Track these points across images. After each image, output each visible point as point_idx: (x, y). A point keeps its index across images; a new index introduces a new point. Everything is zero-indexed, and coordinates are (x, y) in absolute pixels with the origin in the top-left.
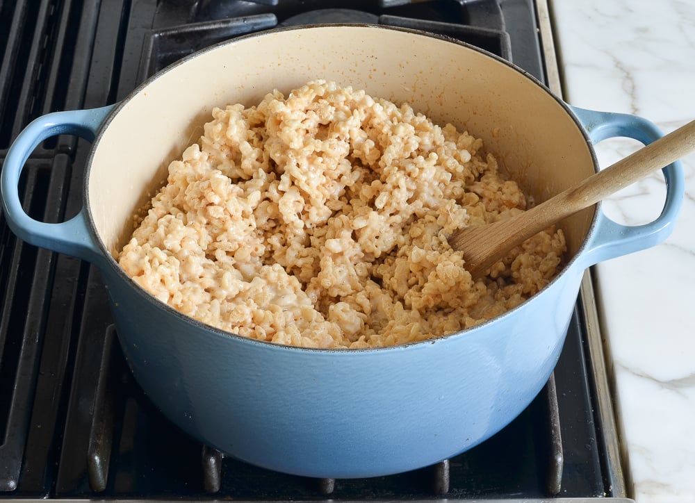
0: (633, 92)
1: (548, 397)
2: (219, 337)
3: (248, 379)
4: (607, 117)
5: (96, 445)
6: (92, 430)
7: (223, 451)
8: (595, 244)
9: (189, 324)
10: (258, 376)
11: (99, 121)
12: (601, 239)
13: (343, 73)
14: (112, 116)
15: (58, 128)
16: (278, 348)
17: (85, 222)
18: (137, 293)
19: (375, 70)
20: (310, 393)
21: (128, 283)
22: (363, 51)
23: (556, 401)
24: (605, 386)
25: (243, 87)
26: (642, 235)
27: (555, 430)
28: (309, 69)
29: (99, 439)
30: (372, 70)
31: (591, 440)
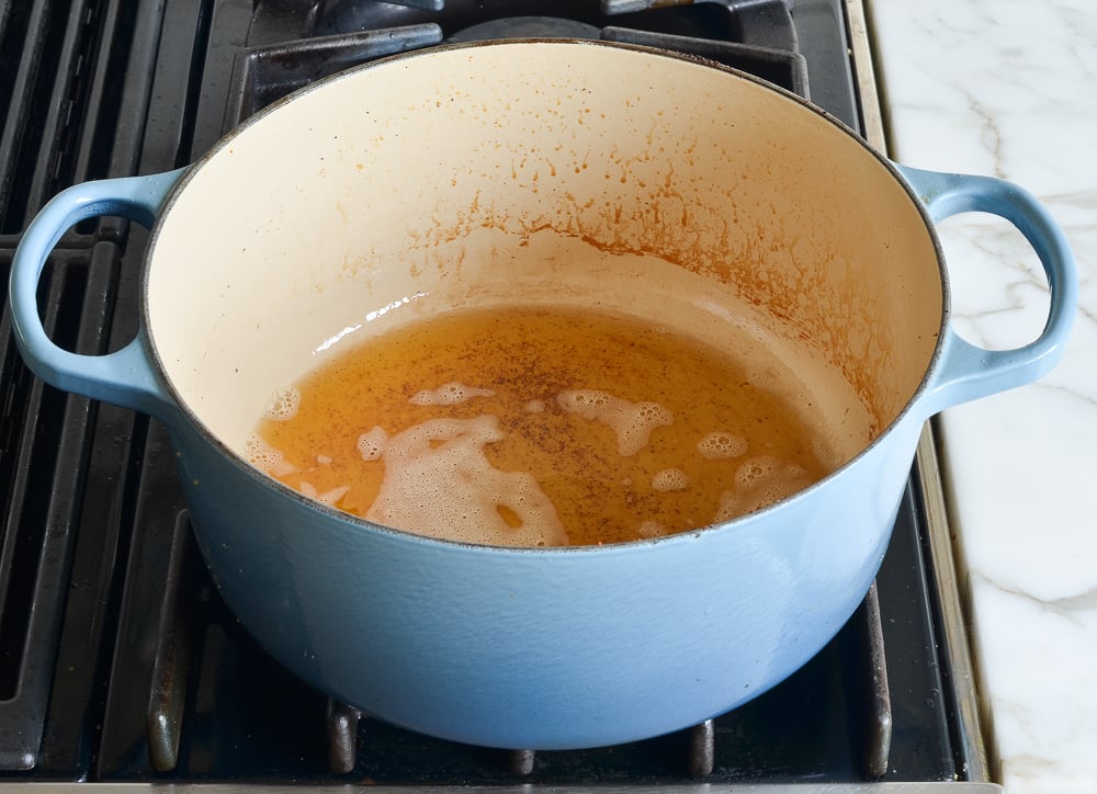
0: (997, 149)
1: (867, 624)
2: (363, 531)
3: (407, 596)
4: (955, 181)
5: (162, 698)
6: (155, 676)
7: (359, 708)
8: (943, 378)
9: (315, 513)
10: (422, 591)
11: (161, 195)
12: (948, 374)
13: (537, 116)
14: (181, 187)
15: (97, 207)
16: (456, 547)
17: (145, 353)
18: (230, 464)
19: (588, 111)
20: (504, 617)
21: (216, 447)
22: (569, 82)
23: (880, 631)
24: (955, 609)
25: (382, 139)
26: (1015, 365)
27: (879, 676)
28: (485, 110)
29: (166, 688)
30: (583, 110)
31: (933, 692)
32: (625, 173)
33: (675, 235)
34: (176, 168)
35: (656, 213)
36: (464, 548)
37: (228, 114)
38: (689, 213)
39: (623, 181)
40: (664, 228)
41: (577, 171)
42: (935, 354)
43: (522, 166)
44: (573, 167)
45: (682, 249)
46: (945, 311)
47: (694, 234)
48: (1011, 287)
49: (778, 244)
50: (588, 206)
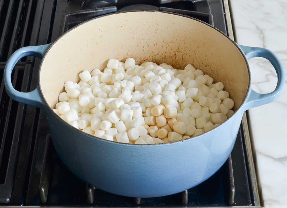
0: (263, 39)
2: (94, 139)
3: (106, 157)
4: (253, 49)
5: (43, 184)
6: (41, 178)
7: (95, 186)
8: (248, 101)
9: (82, 134)
10: (110, 155)
11: (44, 50)
12: (250, 100)
13: (144, 31)
14: (50, 48)
15: (27, 53)
16: (119, 144)
17: (39, 92)
18: (60, 121)
19: (157, 29)
20: (131, 162)
21: (56, 117)
22: (152, 22)
23: (232, 166)
24: (252, 161)
25: (103, 36)
26: (268, 98)
27: (232, 178)
28: (130, 29)
29: (44, 181)
30: (156, 29)
31: (246, 182)
32: (167, 46)
33: (180, 62)
34: (47, 44)
35: (175, 57)
36: (121, 144)
37: (61, 30)
38: (184, 57)
39: (167, 48)
40: (177, 61)
41: (155, 45)
42: (247, 94)
43: (140, 44)
44: (153, 44)
45: (182, 66)
46: (249, 83)
47: (185, 62)
48: (267, 75)
49: (207, 65)
50: (157, 55)
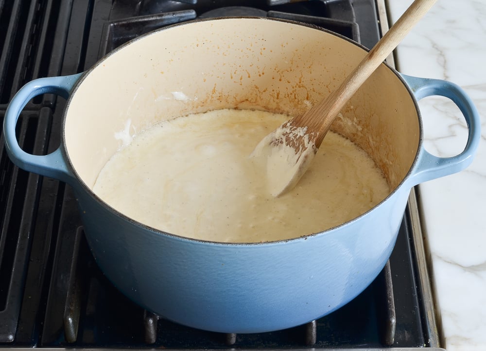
0: (444, 65)
2: (157, 235)
4: (427, 81)
5: (70, 310)
6: (67, 300)
7: (158, 315)
8: (418, 170)
9: (136, 226)
10: (183, 262)
11: (72, 84)
12: (421, 168)
13: (242, 51)
14: (81, 81)
15: (43, 89)
16: (198, 242)
17: (62, 155)
18: (99, 204)
19: (264, 49)
20: (219, 274)
21: (93, 197)
22: (256, 36)
23: (391, 280)
24: (425, 270)
25: (172, 60)
26: (451, 164)
27: (390, 300)
28: (218, 48)
29: (72, 306)
30: (262, 48)
31: (415, 307)
32: (281, 76)
34: (77, 73)
35: (295, 95)
36: (201, 243)
37: (100, 50)
38: (309, 95)
39: (280, 80)
40: (299, 101)
41: (260, 76)
42: (416, 159)
43: (235, 73)
44: (258, 74)
46: (420, 140)
48: (450, 126)
50: (264, 91)
